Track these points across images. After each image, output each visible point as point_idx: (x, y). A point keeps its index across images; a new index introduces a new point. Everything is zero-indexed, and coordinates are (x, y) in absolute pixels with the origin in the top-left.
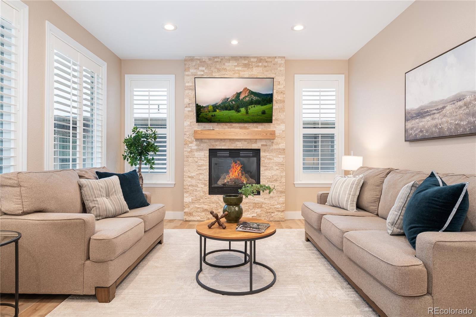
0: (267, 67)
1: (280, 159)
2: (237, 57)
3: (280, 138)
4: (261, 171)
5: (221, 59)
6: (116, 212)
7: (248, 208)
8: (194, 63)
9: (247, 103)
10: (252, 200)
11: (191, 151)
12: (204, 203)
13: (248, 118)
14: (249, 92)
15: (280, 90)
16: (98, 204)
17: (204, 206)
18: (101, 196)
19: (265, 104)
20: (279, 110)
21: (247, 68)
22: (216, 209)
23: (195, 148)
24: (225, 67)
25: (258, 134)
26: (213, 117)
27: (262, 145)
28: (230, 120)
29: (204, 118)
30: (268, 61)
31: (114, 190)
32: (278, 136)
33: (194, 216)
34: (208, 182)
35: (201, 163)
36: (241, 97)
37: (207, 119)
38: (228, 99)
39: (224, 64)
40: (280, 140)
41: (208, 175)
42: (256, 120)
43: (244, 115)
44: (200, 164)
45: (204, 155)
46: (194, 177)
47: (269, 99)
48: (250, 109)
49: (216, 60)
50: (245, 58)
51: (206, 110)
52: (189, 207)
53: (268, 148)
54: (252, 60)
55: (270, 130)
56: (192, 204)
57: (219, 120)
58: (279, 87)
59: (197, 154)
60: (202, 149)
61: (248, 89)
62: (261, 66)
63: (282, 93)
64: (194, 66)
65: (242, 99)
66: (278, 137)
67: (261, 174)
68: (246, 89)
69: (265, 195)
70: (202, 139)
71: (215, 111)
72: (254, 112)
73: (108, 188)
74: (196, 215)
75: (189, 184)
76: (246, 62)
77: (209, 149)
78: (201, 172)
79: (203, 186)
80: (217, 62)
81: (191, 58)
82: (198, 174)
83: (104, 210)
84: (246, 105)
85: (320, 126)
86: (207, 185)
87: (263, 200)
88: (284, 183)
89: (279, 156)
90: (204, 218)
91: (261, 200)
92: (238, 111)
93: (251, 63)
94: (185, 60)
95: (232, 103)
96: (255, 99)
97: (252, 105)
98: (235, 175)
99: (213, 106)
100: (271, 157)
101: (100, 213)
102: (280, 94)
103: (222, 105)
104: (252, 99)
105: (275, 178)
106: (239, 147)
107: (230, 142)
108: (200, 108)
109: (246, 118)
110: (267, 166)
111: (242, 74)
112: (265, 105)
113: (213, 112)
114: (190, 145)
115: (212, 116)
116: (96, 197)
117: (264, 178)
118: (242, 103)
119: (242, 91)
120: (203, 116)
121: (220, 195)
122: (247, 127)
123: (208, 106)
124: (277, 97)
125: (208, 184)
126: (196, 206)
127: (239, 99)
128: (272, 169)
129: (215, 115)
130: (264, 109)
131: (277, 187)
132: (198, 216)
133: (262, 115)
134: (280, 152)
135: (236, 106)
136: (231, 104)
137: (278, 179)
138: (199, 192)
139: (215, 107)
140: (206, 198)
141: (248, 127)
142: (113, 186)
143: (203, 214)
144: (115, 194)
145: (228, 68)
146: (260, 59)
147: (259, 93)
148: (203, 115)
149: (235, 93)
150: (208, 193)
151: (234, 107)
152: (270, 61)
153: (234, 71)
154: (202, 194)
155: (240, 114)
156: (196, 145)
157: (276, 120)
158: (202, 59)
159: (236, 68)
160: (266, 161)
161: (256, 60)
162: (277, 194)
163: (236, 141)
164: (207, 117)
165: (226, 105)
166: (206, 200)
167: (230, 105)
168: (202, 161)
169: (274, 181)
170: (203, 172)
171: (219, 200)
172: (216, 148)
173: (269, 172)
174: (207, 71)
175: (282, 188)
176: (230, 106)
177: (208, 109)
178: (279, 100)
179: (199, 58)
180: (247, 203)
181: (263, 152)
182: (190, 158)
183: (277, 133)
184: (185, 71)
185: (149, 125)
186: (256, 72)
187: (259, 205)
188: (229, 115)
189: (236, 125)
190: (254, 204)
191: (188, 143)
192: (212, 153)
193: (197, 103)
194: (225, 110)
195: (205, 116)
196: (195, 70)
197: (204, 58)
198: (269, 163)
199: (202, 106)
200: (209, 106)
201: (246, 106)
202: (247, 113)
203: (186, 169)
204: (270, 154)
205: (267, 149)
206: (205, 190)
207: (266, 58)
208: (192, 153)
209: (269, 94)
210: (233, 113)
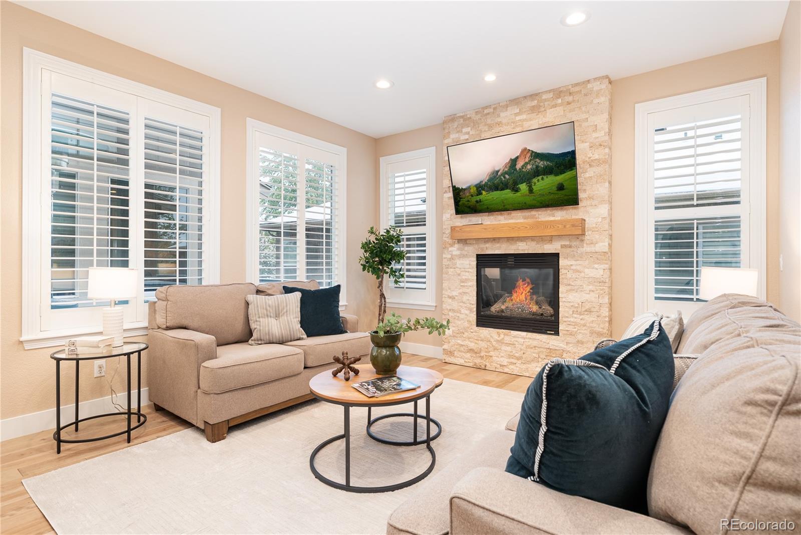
0: (572, 104)
1: (598, 271)
2: (518, 98)
3: (597, 232)
4: (560, 292)
5: (495, 109)
6: (283, 338)
7: (537, 357)
8: (456, 124)
9: (529, 175)
10: (544, 342)
11: (452, 259)
12: (469, 338)
13: (533, 200)
14: (531, 154)
15: (597, 140)
16: (260, 326)
17: (469, 343)
18: (267, 316)
19: (562, 172)
20: (595, 180)
21: (535, 114)
22: (486, 350)
23: (458, 253)
24: (501, 120)
25: (549, 227)
26: (478, 204)
27: (562, 247)
28: (504, 206)
29: (466, 206)
30: (574, 92)
31: (285, 310)
32: (593, 228)
33: (455, 357)
34: (475, 306)
35: (465, 275)
36: (519, 166)
37: (469, 207)
38: (498, 171)
39: (499, 116)
40: (597, 237)
41: (476, 295)
42: (547, 203)
43: (526, 195)
44: (464, 277)
45: (470, 265)
46: (456, 297)
47: (569, 161)
48: (535, 183)
49: (486, 111)
50: (532, 96)
51: (468, 194)
52: (449, 342)
53: (573, 251)
54: (544, 97)
55: (577, 217)
56: (453, 338)
57: (488, 208)
58: (595, 135)
59: (459, 262)
60: (467, 255)
61: (529, 150)
62: (561, 105)
63: (601, 145)
64: (456, 128)
65: (520, 169)
66: (593, 230)
67: (560, 299)
68: (525, 151)
69: (568, 337)
70: (466, 240)
71: (480, 193)
72: (542, 188)
73: (279, 307)
74: (458, 356)
75: (449, 308)
76: (535, 103)
77: (477, 255)
78: (465, 290)
79: (467, 312)
80: (488, 114)
81: (452, 116)
82: (461, 294)
83: (266, 334)
84: (528, 177)
85: (695, 202)
86: (474, 312)
87: (564, 344)
88: (605, 317)
89: (596, 266)
90: (469, 362)
91: (561, 345)
92: (516, 190)
93: (542, 104)
94: (444, 122)
95: (505, 177)
96: (542, 166)
97: (538, 176)
98: (521, 298)
99: (476, 186)
100: (578, 268)
101: (261, 337)
102: (597, 149)
103: (489, 183)
104: (537, 167)
105: (587, 307)
106: (522, 250)
107: (508, 243)
108: (458, 192)
109: (529, 200)
110: (572, 284)
111: (527, 125)
112: (561, 174)
113: (477, 195)
114: (450, 249)
115: (477, 202)
116: (259, 317)
117: (566, 306)
118: (520, 176)
119: (519, 155)
120: (463, 204)
121: (492, 329)
122: (535, 215)
123: (469, 188)
124: (591, 155)
125: (475, 309)
126: (459, 341)
127: (516, 169)
128: (581, 291)
129: (480, 200)
130: (561, 182)
131: (591, 325)
132: (461, 358)
133: (557, 192)
134: (597, 259)
135: (511, 182)
136: (503, 179)
137: (593, 309)
138: (462, 322)
139: (480, 188)
140: (472, 331)
141: (537, 215)
142: (285, 305)
143: (468, 355)
144: (286, 315)
145: (504, 121)
146: (558, 93)
147: (548, 153)
148: (464, 202)
149: (508, 161)
150: (475, 324)
151: (508, 184)
152: (578, 91)
153: (513, 123)
154: (466, 324)
155: (520, 195)
156: (458, 249)
157: (590, 198)
158: (467, 115)
159: (517, 117)
160: (569, 276)
161: (551, 95)
162: (592, 337)
163: (517, 240)
164: (470, 204)
165: (495, 183)
166: (472, 335)
167: (502, 181)
168: (467, 274)
169: (586, 313)
170: (467, 291)
171: (491, 336)
172: (487, 253)
173: (575, 295)
174: (474, 133)
175: (602, 326)
176: (502, 184)
177: (470, 193)
178: (595, 160)
179: (461, 115)
180: (535, 347)
181: (565, 258)
182: (451, 268)
183: (590, 222)
184: (444, 138)
185: (405, 223)
186: (552, 116)
187: (557, 352)
188: (502, 198)
189: (518, 213)
190: (549, 350)
191: (448, 246)
192: (481, 262)
193: (454, 185)
194: (495, 191)
195: (466, 203)
196: (457, 134)
197: (468, 112)
198: (576, 279)
199: (461, 188)
200: (471, 187)
201: (528, 180)
202: (531, 191)
203: (446, 284)
204: (578, 262)
205: (572, 253)
206: (471, 319)
207: (570, 87)
208: (453, 261)
209: (568, 153)
210: (507, 194)
